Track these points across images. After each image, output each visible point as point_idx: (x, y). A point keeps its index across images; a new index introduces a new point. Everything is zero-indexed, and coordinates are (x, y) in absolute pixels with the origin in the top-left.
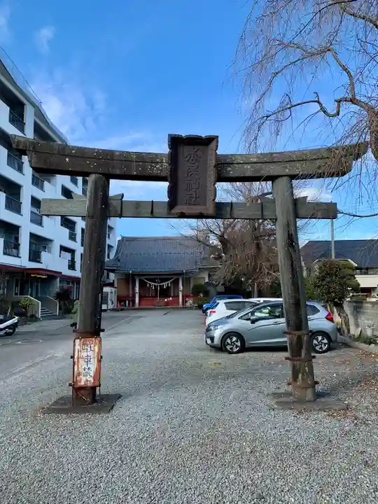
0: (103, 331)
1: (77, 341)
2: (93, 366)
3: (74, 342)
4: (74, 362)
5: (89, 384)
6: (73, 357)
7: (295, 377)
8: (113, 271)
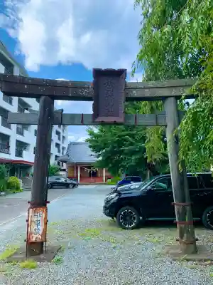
0: (49, 202)
1: (31, 210)
2: (41, 228)
3: (29, 210)
4: (28, 225)
5: (38, 240)
6: (27, 221)
7: (182, 236)
8: (65, 162)
